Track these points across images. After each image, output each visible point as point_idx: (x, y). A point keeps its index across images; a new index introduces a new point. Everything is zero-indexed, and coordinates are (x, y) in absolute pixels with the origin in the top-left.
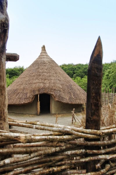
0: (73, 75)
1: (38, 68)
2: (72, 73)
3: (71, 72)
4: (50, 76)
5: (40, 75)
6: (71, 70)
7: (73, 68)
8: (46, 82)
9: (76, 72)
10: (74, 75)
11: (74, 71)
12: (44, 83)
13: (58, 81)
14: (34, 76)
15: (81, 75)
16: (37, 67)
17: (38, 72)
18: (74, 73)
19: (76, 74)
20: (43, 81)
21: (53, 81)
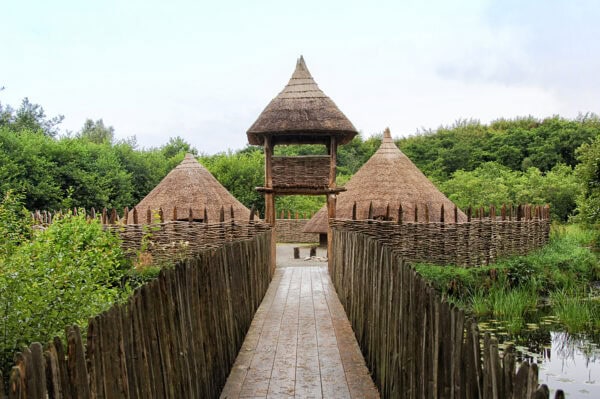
0: (522, 159)
1: (376, 173)
2: (518, 154)
3: (517, 150)
4: (394, 187)
5: (377, 186)
6: (516, 145)
7: (523, 138)
8: (385, 197)
9: (533, 149)
10: (526, 159)
11: (525, 145)
12: (382, 200)
13: (407, 196)
14: (368, 187)
15: (548, 159)
16: (373, 171)
17: (375, 180)
18: (527, 154)
19: (532, 157)
20: (381, 196)
21: (397, 197)
